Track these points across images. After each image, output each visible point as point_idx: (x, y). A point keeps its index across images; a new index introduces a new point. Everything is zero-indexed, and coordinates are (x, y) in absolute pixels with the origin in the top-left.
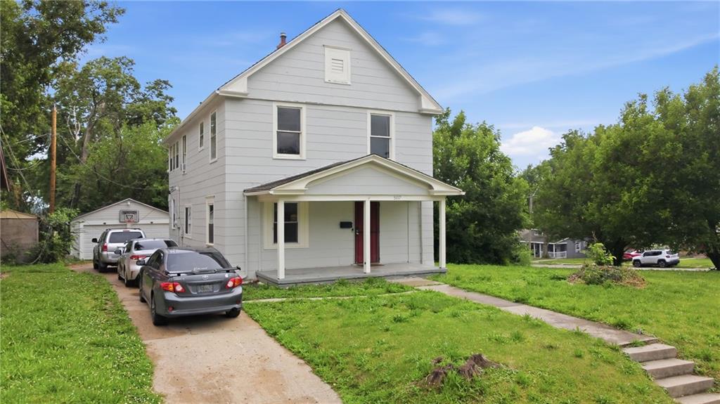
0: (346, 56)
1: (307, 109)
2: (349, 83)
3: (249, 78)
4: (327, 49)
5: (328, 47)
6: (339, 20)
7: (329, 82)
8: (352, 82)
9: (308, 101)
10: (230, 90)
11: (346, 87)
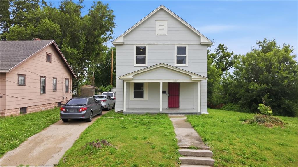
0: (165, 24)
1: (148, 46)
2: (167, 35)
3: (124, 37)
4: (157, 22)
5: (157, 21)
6: (162, 9)
7: (158, 35)
8: (168, 34)
9: (149, 43)
10: (117, 41)
11: (165, 36)
